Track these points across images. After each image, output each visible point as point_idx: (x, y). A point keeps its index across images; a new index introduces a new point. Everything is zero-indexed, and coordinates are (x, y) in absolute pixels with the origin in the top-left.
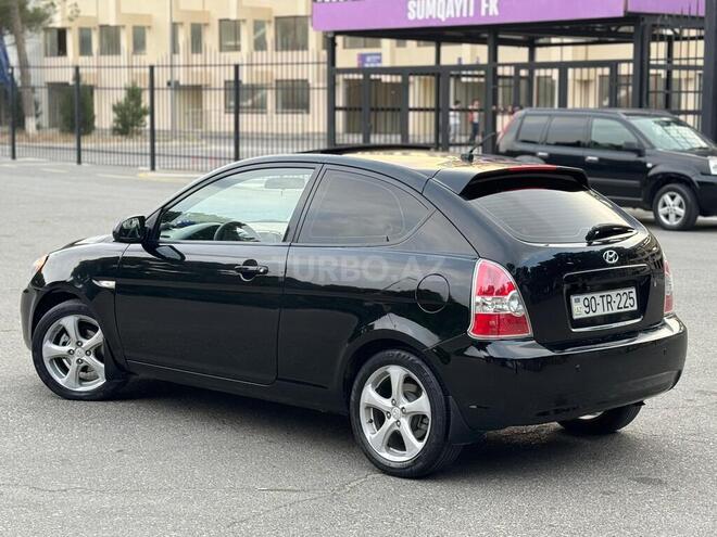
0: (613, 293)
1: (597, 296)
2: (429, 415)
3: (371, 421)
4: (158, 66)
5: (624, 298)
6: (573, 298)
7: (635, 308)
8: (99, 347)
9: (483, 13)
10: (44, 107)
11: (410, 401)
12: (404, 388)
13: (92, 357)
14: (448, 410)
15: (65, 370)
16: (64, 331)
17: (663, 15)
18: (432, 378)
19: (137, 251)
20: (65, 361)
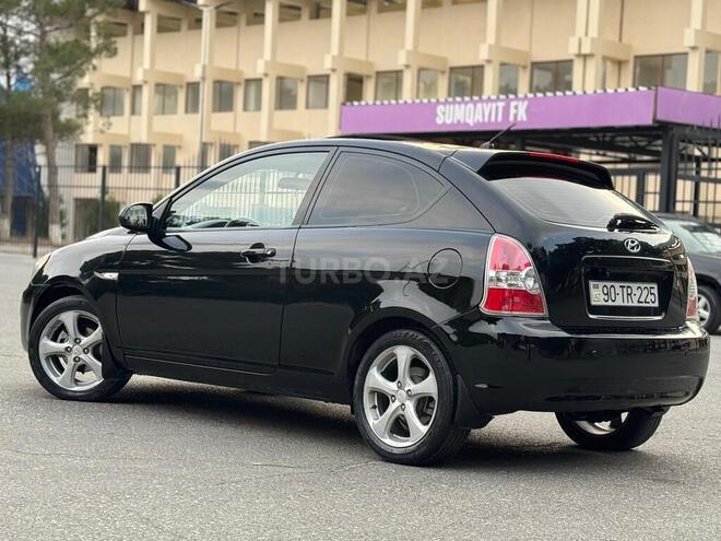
0: (634, 286)
1: (617, 285)
2: (436, 398)
3: (374, 407)
4: (185, 167)
5: (645, 292)
6: (592, 283)
7: (656, 305)
8: (99, 345)
9: (511, 119)
10: (70, 217)
11: (416, 383)
12: (410, 372)
13: (90, 355)
14: (456, 391)
15: (61, 370)
16: (63, 327)
17: (692, 126)
18: (440, 357)
19: (144, 243)
20: (61, 360)
